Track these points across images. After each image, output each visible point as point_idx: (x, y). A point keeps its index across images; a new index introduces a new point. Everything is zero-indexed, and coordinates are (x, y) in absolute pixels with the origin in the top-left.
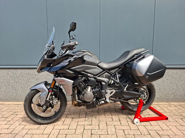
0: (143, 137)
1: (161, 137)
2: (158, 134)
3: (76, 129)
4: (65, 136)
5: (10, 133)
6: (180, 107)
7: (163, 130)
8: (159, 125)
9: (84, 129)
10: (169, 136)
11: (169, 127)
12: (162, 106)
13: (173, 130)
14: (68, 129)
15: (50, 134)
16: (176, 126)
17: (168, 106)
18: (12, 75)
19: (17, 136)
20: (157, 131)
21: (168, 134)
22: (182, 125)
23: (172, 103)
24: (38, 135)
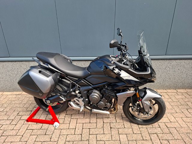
0: (154, 130)
1: (169, 129)
2: (167, 126)
3: (96, 123)
4: (89, 130)
5: (41, 129)
6: (186, 95)
7: (171, 122)
8: (167, 117)
9: (104, 122)
10: (175, 128)
11: (176, 118)
12: (170, 94)
13: (179, 122)
14: (90, 123)
15: (75, 129)
16: (182, 118)
17: (175, 93)
18: (25, 67)
19: (47, 131)
20: (166, 123)
21: (175, 127)
22: (187, 116)
23: (179, 90)
24: (65, 130)
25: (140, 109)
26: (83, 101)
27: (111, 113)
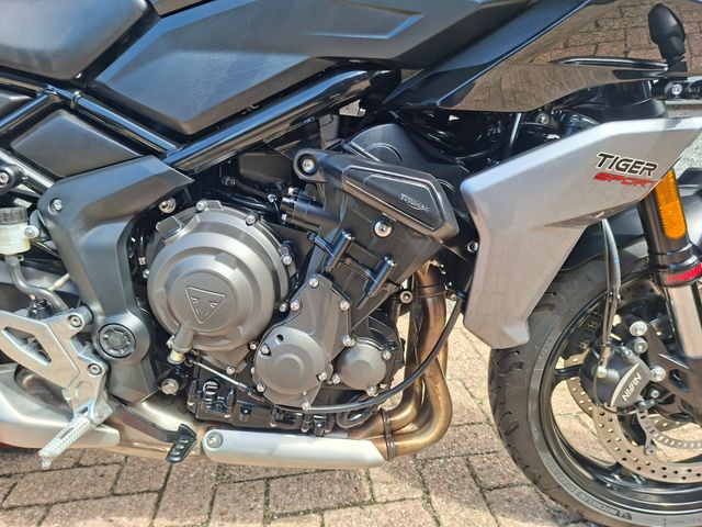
25: (674, 374)
26: (84, 337)
27: (389, 455)
